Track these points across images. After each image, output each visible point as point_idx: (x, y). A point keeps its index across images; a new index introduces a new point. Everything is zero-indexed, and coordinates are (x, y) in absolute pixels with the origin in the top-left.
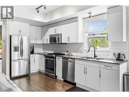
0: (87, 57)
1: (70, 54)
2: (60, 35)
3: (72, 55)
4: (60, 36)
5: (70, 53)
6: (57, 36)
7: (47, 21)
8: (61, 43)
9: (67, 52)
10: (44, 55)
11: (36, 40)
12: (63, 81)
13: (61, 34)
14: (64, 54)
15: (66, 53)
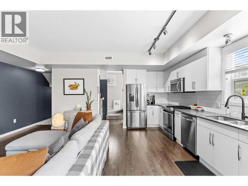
0: (226, 116)
1: (198, 109)
2: (182, 79)
3: (203, 111)
4: (182, 82)
5: (199, 107)
6: (178, 82)
7: (163, 63)
8: (184, 92)
9: (195, 105)
10: (163, 107)
11: (156, 88)
12: (183, 148)
13: (184, 79)
14: (190, 108)
15: (193, 107)
